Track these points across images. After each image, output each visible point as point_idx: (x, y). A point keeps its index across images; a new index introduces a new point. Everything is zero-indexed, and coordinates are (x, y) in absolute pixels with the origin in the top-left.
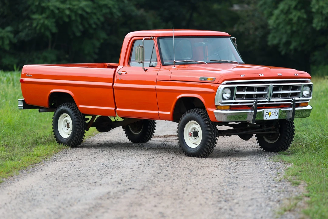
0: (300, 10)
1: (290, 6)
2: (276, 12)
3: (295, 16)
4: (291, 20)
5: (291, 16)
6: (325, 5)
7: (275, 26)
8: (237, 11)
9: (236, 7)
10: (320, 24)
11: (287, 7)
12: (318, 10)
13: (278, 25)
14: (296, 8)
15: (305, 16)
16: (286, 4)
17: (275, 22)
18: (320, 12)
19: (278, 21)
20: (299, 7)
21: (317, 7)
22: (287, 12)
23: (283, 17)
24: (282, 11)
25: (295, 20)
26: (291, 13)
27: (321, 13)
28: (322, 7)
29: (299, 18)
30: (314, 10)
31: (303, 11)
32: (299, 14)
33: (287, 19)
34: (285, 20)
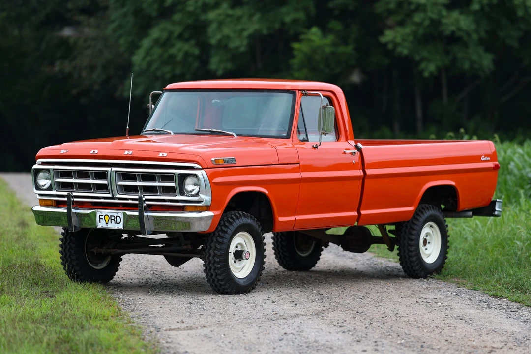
0: (187, 40)
1: (171, 33)
2: (146, 43)
3: (180, 50)
4: (172, 57)
5: (173, 51)
6: (232, 35)
7: (144, 65)
8: (68, 38)
9: (67, 32)
10: (222, 66)
11: (165, 36)
12: (220, 41)
13: (150, 64)
14: (180, 37)
15: (196, 51)
16: (163, 30)
17: (143, 59)
18: (223, 45)
19: (148, 59)
20: (186, 35)
21: (219, 37)
22: (165, 44)
23: (157, 51)
24: (156, 42)
25: (180, 56)
26: (173, 46)
27: (226, 47)
28: (228, 38)
29: (187, 54)
30: (213, 41)
31: (193, 42)
32: (186, 47)
33: (166, 55)
34: (161, 56)
